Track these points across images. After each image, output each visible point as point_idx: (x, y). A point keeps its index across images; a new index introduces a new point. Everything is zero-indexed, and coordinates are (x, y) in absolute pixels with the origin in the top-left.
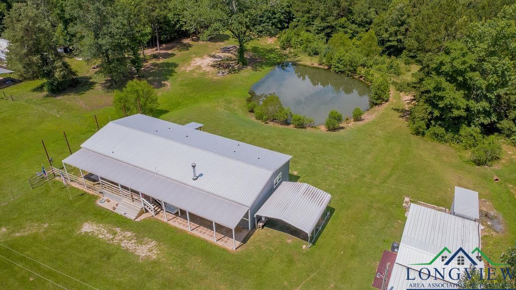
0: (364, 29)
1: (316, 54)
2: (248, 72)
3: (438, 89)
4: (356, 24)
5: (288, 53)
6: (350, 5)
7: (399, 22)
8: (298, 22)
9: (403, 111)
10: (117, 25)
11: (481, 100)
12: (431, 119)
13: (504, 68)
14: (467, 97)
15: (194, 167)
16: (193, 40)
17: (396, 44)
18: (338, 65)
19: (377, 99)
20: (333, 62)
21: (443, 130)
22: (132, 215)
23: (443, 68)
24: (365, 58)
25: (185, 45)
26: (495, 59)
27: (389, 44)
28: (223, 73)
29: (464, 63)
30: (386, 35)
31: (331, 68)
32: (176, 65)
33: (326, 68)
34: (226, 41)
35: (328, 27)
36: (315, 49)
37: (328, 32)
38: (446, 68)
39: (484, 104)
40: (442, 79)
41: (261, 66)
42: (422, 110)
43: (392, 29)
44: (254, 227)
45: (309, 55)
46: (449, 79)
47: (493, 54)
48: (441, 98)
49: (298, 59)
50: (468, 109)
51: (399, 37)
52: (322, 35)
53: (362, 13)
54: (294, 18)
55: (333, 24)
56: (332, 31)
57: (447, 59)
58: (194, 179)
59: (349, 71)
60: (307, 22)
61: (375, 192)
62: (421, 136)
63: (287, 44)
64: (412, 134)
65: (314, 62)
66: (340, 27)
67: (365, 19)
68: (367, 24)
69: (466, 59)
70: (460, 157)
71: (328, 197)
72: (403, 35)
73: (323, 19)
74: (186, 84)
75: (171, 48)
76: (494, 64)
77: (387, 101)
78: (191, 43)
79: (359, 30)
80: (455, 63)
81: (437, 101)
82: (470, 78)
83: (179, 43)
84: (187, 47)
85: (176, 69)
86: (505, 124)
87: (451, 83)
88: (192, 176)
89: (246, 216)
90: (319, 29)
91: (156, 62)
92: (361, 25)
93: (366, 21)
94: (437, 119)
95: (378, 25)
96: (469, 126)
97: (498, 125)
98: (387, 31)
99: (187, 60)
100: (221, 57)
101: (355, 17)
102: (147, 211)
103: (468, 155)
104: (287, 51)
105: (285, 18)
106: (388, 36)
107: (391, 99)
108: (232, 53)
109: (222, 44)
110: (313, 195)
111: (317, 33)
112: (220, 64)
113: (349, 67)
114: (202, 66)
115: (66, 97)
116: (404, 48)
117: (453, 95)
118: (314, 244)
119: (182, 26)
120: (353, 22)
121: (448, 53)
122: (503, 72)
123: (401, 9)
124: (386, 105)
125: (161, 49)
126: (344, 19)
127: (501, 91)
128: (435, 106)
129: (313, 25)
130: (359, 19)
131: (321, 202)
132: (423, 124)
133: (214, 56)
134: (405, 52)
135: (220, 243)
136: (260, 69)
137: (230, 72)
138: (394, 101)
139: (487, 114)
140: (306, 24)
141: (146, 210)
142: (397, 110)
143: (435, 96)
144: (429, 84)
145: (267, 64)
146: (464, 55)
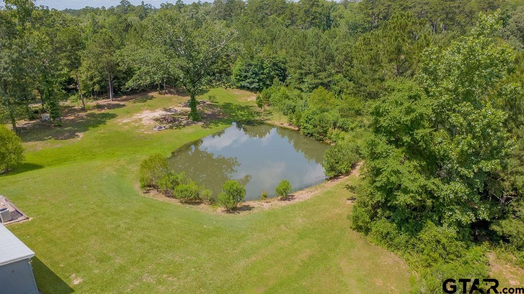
14: (426, 172)
20: (302, 121)
21: (392, 227)
28: (161, 127)
31: (300, 130)
32: (114, 117)
33: (296, 129)
39: (458, 187)
41: (216, 123)
46: (392, 139)
49: (269, 117)
59: (319, 133)
62: (363, 234)
64: (351, 228)
65: (283, 120)
77: (348, 175)
83: (143, 95)
84: (146, 99)
87: (396, 146)
96: (439, 224)
97: (495, 228)
112: (164, 118)
125: (115, 100)
133: (168, 110)
136: (213, 126)
137: (171, 127)
145: (224, 121)
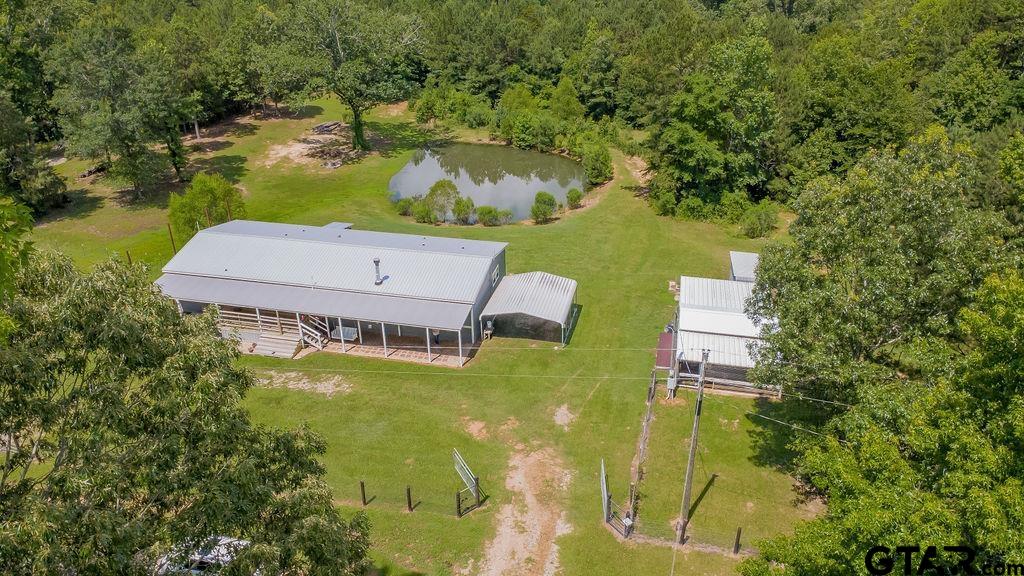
0: (550, 82)
1: (481, 124)
2: (374, 160)
3: (684, 141)
4: (536, 74)
5: (432, 128)
6: (522, 44)
7: (603, 65)
8: (437, 77)
9: (638, 188)
10: (152, 86)
11: (742, 151)
12: (681, 188)
13: (764, 102)
14: (723, 148)
15: (377, 263)
16: (256, 118)
17: (605, 100)
18: (523, 136)
19: (597, 177)
20: (515, 133)
21: (698, 201)
22: (286, 352)
23: (687, 110)
24: (564, 122)
25: (245, 127)
26: (750, 92)
27: (593, 100)
28: (334, 164)
29: (712, 100)
30: (586, 88)
31: (511, 143)
32: (243, 160)
33: (504, 143)
34: (317, 116)
35: (491, 82)
36: (480, 115)
37: (493, 91)
38: (690, 111)
39: (747, 156)
40: (687, 126)
41: (394, 150)
42: (667, 178)
43: (595, 77)
44: (479, 338)
45: (471, 126)
46: (696, 125)
47: (746, 85)
48: (690, 154)
49: (451, 135)
50: (726, 167)
51: (607, 89)
52: (482, 95)
53: (543, 55)
54: (429, 72)
55: (500, 75)
56: (498, 89)
57: (690, 98)
58: (377, 284)
59: (543, 143)
60: (453, 76)
61: (628, 282)
62: (670, 215)
63: (428, 113)
64: (657, 215)
65: (482, 136)
66: (511, 80)
67: (549, 66)
68: (553, 72)
69: (714, 94)
70: (728, 233)
71: (572, 284)
72: (613, 85)
73: (481, 69)
74: (275, 186)
75: (221, 134)
76: (750, 99)
77: (611, 179)
78: (253, 122)
79: (542, 83)
80: (701, 102)
81: (686, 159)
82: (724, 121)
83: (232, 124)
84: (250, 130)
85: (245, 165)
86: (777, 184)
87: (700, 131)
88: (374, 279)
89: (468, 322)
90: (477, 85)
91: (202, 156)
92: (544, 75)
93: (551, 69)
94: (690, 186)
95: (571, 72)
96: (732, 191)
97: (769, 187)
98: (586, 80)
99: (260, 150)
100: (319, 141)
101: (533, 62)
102: (307, 345)
103: (738, 228)
104: (431, 124)
105: (413, 73)
106: (589, 88)
107: (615, 175)
108: (335, 134)
109: (313, 120)
110: (553, 283)
111: (474, 94)
112: (322, 152)
113: (540, 138)
114: (291, 157)
115: (54, 224)
116: (616, 106)
117: (705, 147)
118: (567, 343)
119: (233, 93)
120: (530, 72)
121: (689, 90)
122: (763, 109)
123: (603, 44)
124: (609, 185)
125: (203, 137)
126: (516, 67)
127: (766, 135)
128: (682, 167)
129: (464, 80)
130: (540, 66)
131: (566, 290)
132: (671, 197)
133: (305, 141)
134: (618, 111)
135: (436, 363)
136: (395, 154)
137: (344, 162)
138: (621, 177)
139: (753, 171)
140: (452, 81)
141: (305, 342)
142: (630, 188)
143: (681, 151)
144: (672, 136)
145: (402, 146)
146: (710, 89)
